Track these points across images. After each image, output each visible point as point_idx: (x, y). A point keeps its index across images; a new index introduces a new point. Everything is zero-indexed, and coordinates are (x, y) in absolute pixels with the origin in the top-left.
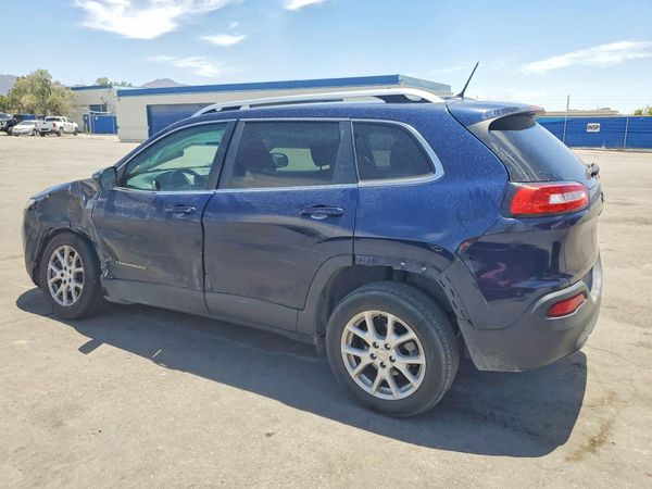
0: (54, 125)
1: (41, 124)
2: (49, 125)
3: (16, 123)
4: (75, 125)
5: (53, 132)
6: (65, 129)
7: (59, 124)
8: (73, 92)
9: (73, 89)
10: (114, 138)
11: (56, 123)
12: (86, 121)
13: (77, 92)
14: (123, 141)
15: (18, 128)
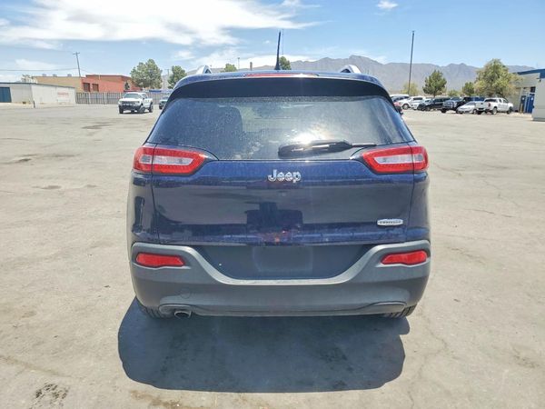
0: (490, 105)
1: (479, 105)
2: (485, 105)
3: (463, 103)
4: (510, 105)
5: (487, 111)
6: (499, 109)
7: (493, 104)
8: (518, 76)
9: (520, 73)
10: (529, 116)
11: (491, 103)
12: (523, 102)
13: (522, 76)
14: (536, 119)
15: (465, 107)
